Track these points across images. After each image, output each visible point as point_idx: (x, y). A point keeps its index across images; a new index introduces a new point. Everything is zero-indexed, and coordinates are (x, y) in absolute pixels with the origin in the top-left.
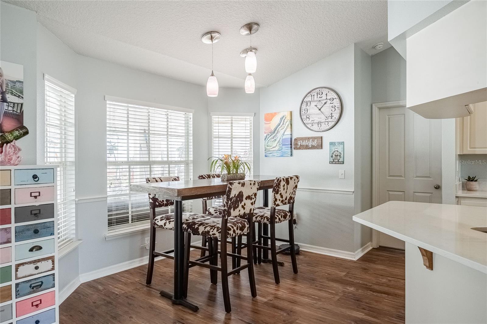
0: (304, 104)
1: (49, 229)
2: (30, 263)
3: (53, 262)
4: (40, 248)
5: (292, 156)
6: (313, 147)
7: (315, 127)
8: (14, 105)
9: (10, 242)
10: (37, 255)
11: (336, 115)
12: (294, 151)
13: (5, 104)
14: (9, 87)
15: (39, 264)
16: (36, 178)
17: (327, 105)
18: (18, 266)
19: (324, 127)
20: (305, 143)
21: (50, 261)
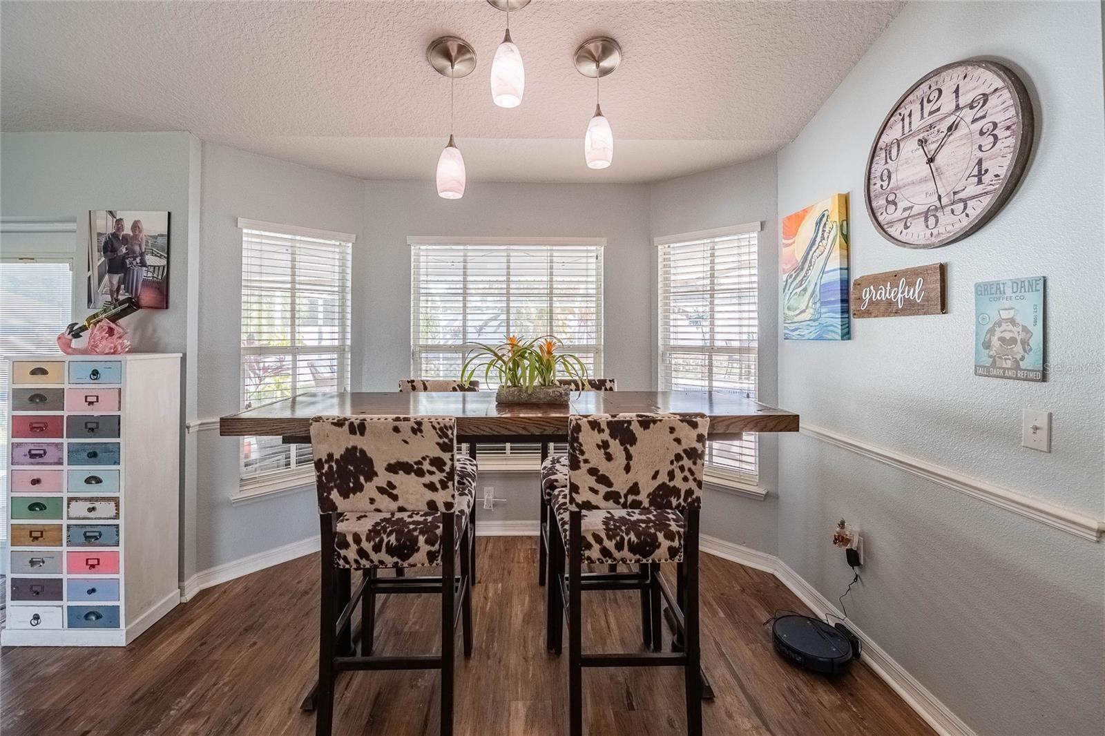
0: (882, 155)
1: (112, 454)
2: (85, 499)
3: (117, 506)
4: (98, 481)
5: (849, 339)
6: (911, 308)
7: (918, 231)
8: (154, 269)
9: (61, 464)
10: (94, 491)
11: (1000, 165)
12: (858, 324)
13: (144, 268)
14: (150, 244)
15: (97, 505)
16: (94, 375)
17: (962, 130)
18: (70, 500)
19: (952, 223)
20: (884, 294)
21: (113, 504)
